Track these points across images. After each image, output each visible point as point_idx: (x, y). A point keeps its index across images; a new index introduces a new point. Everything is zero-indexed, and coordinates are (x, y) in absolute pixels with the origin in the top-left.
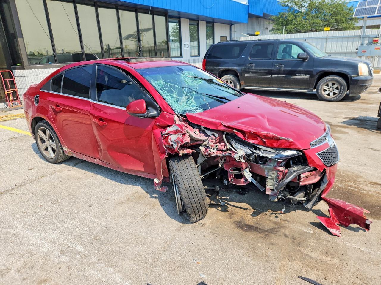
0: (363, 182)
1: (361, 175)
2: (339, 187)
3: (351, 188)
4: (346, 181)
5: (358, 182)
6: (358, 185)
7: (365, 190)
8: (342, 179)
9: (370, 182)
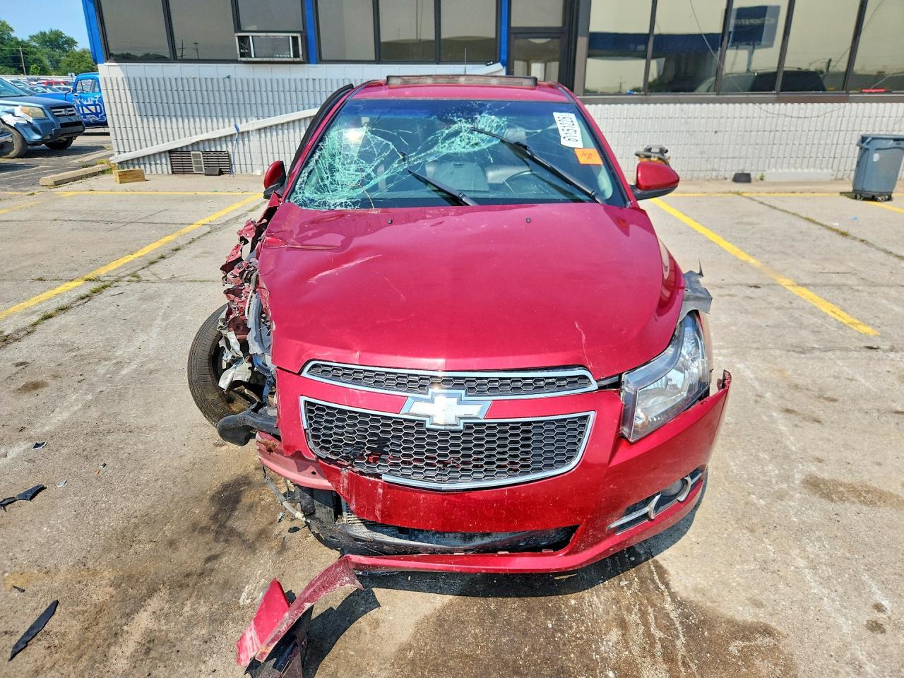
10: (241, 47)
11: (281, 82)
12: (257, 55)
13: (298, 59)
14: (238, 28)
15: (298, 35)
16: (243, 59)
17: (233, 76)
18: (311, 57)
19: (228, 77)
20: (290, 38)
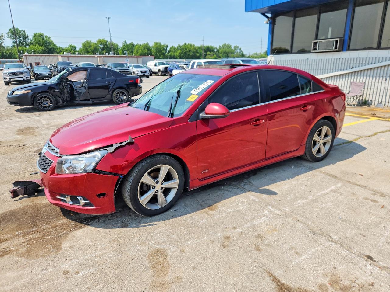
0: (21, 246)
1: (23, 260)
2: (46, 224)
3: (33, 229)
4: (42, 237)
5: (26, 243)
6: (26, 238)
7: (17, 235)
8: (47, 237)
9: (9, 253)
10: (314, 46)
11: (328, 60)
12: (319, 49)
13: (336, 50)
14: (316, 38)
15: (339, 39)
16: (314, 51)
17: (309, 59)
18: (344, 48)
19: (308, 59)
20: (335, 41)
